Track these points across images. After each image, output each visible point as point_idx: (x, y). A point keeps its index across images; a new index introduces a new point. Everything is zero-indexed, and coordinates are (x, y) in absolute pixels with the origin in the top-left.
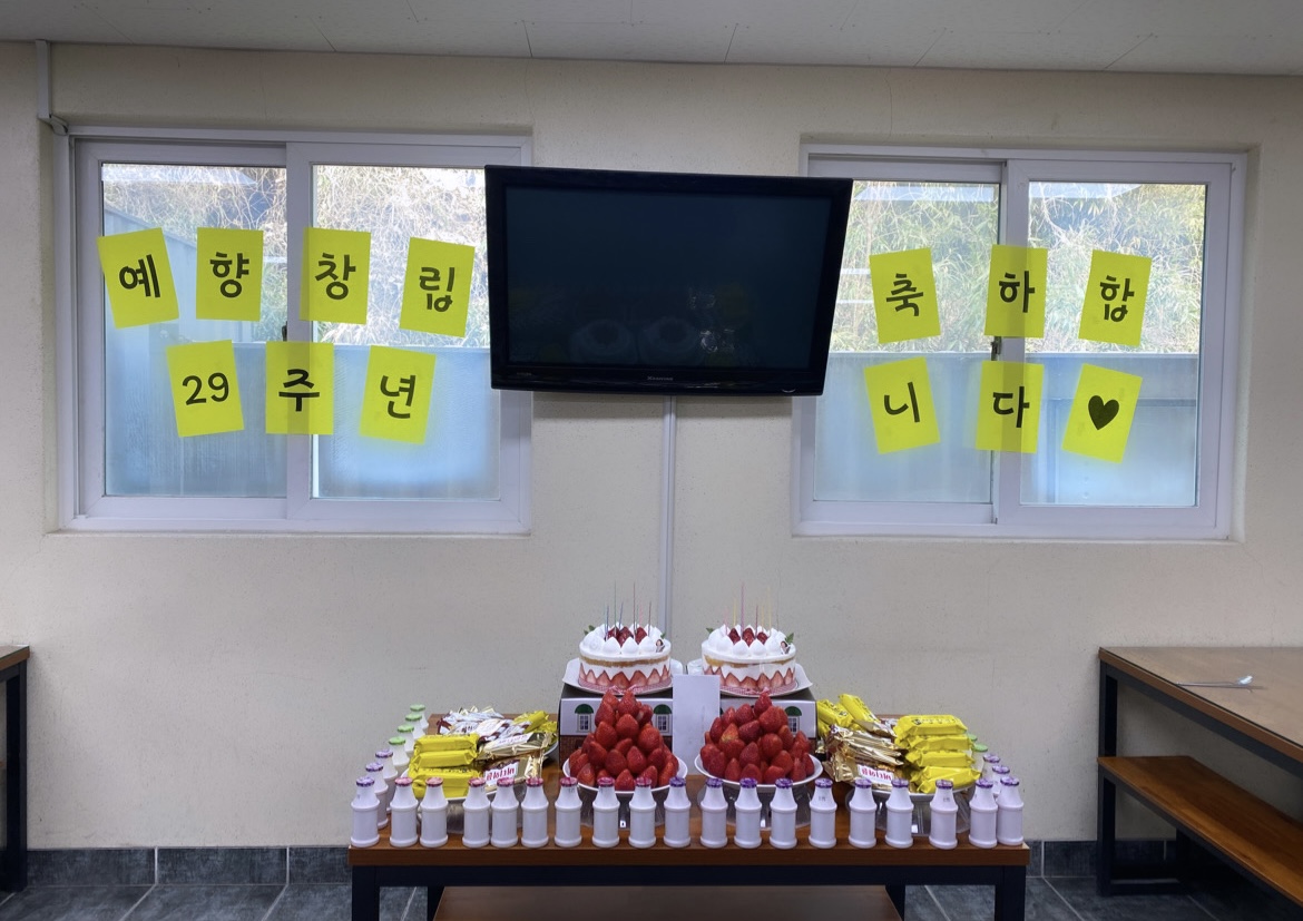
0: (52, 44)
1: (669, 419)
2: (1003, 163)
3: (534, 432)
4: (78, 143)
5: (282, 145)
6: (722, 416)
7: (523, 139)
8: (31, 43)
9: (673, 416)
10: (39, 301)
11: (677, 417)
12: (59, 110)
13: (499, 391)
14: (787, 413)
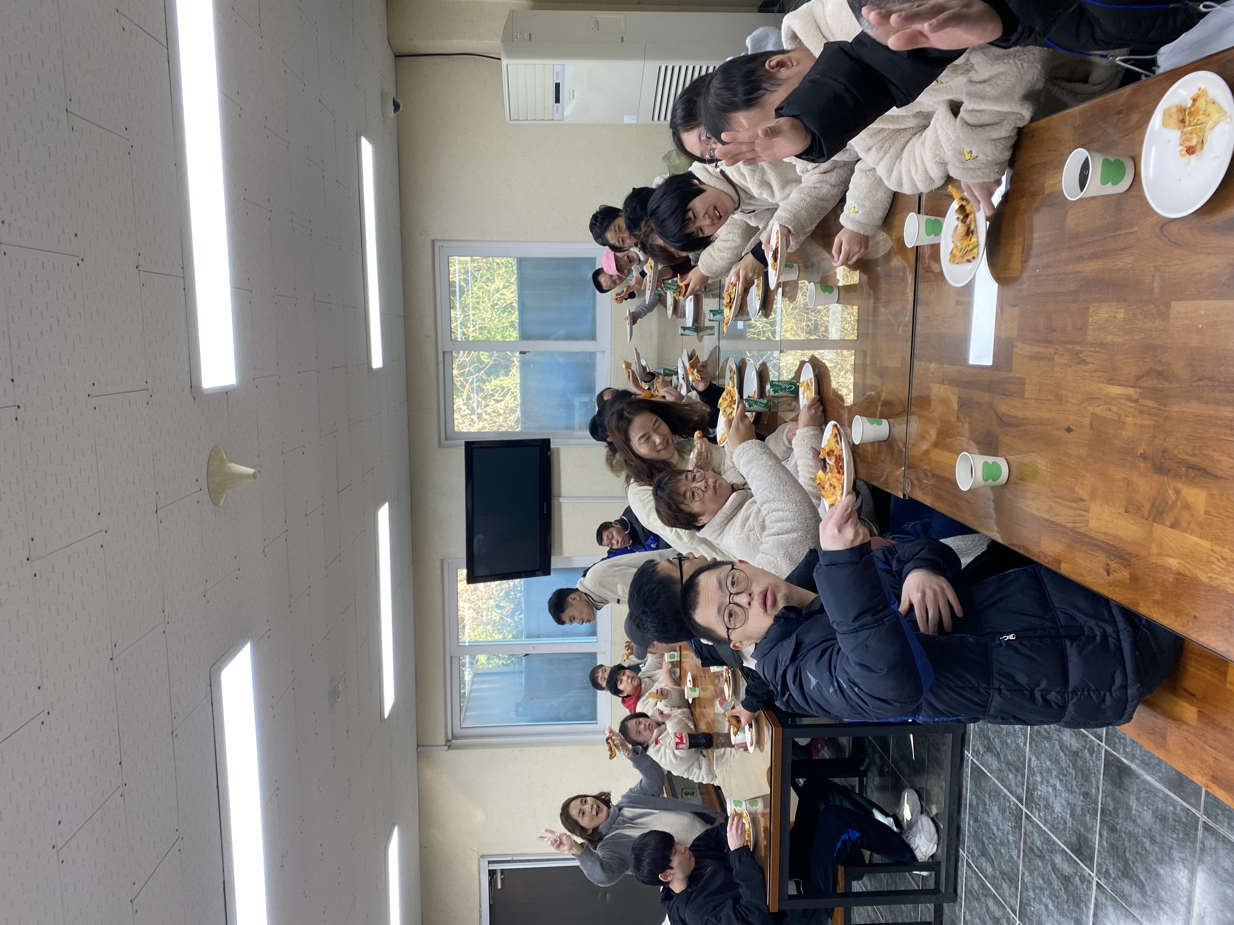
0: (418, 746)
1: (561, 500)
2: (444, 352)
3: (568, 556)
4: (454, 737)
5: (451, 658)
6: (560, 477)
7: (445, 561)
8: (418, 753)
9: (560, 499)
10: (520, 749)
11: (560, 497)
12: (444, 743)
13: (552, 573)
14: (558, 448)
